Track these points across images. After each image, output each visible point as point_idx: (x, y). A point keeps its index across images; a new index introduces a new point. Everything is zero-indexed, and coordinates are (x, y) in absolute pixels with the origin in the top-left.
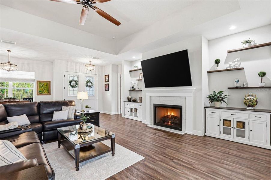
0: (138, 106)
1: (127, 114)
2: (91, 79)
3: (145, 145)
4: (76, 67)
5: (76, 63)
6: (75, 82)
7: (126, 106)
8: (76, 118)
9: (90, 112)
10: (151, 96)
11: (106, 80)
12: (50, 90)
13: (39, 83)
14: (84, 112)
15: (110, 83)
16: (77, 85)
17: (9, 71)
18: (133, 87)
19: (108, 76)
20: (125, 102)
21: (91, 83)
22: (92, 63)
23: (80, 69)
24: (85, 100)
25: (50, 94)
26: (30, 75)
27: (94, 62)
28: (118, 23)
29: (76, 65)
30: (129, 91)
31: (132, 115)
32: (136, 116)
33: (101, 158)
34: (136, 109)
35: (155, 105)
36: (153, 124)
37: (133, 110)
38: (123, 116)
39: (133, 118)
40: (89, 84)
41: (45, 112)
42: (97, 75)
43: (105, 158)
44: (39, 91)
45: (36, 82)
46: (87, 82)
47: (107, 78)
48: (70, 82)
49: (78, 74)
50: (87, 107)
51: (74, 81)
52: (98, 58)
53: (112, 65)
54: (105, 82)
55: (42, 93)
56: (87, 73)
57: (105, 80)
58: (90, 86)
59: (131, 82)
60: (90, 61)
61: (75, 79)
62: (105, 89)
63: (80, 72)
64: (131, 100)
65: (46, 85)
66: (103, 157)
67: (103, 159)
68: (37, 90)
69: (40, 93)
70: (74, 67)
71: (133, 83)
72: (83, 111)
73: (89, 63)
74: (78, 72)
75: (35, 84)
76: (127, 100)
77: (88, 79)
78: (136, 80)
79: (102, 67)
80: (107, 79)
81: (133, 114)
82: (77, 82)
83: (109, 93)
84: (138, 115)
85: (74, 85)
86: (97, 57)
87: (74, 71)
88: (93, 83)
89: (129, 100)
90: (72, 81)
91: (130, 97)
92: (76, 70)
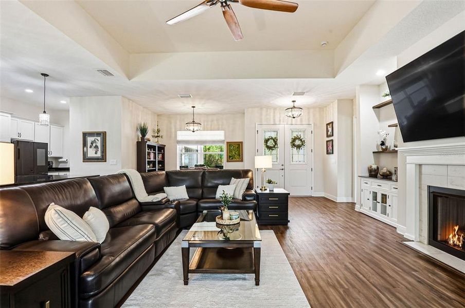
0: (391, 189)
1: (365, 206)
2: (300, 133)
3: (351, 290)
4: (274, 116)
5: (275, 109)
6: (274, 140)
7: (364, 186)
8: (245, 199)
9: (274, 192)
10: (420, 165)
11: (329, 133)
12: (242, 154)
13: (229, 144)
14: (265, 190)
15: (335, 138)
16: (276, 146)
17: (194, 132)
18: (383, 144)
19: (331, 125)
20: (362, 179)
21: (301, 140)
22: (296, 104)
23: (281, 118)
24: (267, 170)
25: (242, 161)
26: (219, 135)
27: (301, 101)
28: (292, 9)
29: (274, 113)
30: (373, 152)
31: (375, 209)
32: (384, 212)
33: (235, 279)
34: (386, 195)
35: (432, 190)
36: (426, 241)
37: (379, 198)
38: (357, 208)
39: (378, 215)
40: (297, 143)
41: (209, 185)
42: (313, 125)
43: (240, 282)
44: (230, 157)
45: (226, 143)
46: (294, 140)
47: (330, 129)
48: (266, 141)
49: (277, 127)
50: (270, 182)
51: (272, 138)
52: (302, 94)
53: (338, 100)
54: (328, 136)
55: (232, 159)
56: (293, 123)
57: (327, 133)
58: (299, 147)
59: (379, 133)
60: (294, 101)
61: (273, 135)
62: (327, 151)
63: (282, 123)
64: (379, 175)
65: (238, 148)
66: (239, 279)
67: (236, 282)
68: (227, 155)
69: (230, 158)
70: (272, 117)
71: (383, 133)
72: (263, 189)
73: (291, 105)
74: (277, 123)
75: (224, 147)
76: (367, 175)
77: (295, 135)
78: (389, 126)
79: (321, 108)
80: (330, 131)
81: (379, 206)
82: (277, 140)
83: (333, 159)
84: (388, 210)
85: (272, 145)
86: (299, 91)
87: (272, 123)
88: (304, 141)
89: (373, 173)
90: (269, 139)
91: (374, 167)
92: (274, 120)
